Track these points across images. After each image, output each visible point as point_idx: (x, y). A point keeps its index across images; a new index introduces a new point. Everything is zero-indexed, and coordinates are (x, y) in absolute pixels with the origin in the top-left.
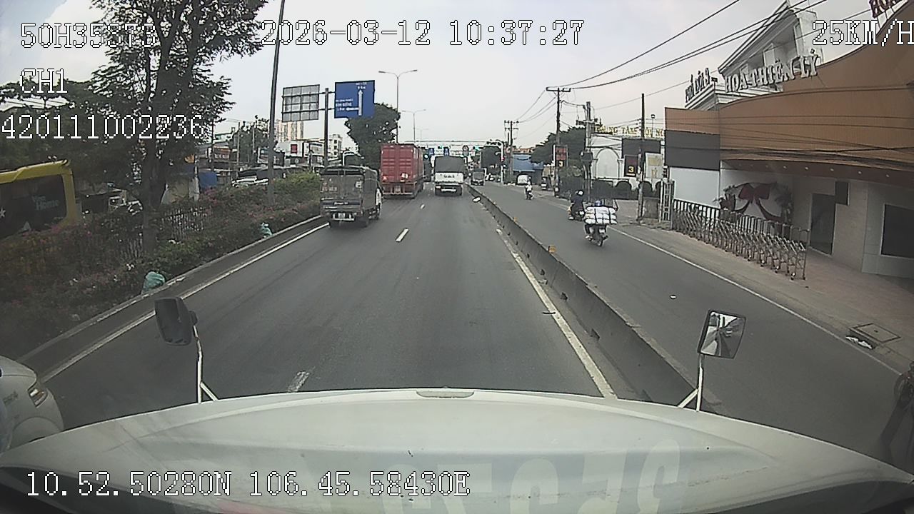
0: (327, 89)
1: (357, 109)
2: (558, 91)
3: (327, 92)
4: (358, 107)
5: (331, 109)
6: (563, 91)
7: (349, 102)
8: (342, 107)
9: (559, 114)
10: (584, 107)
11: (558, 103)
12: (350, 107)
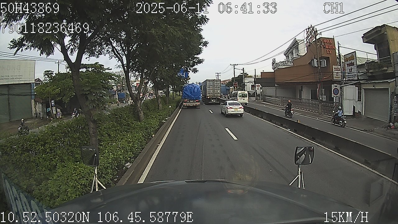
2: (234, 65)
6: (236, 65)
9: (234, 72)
10: (242, 70)
11: (234, 68)
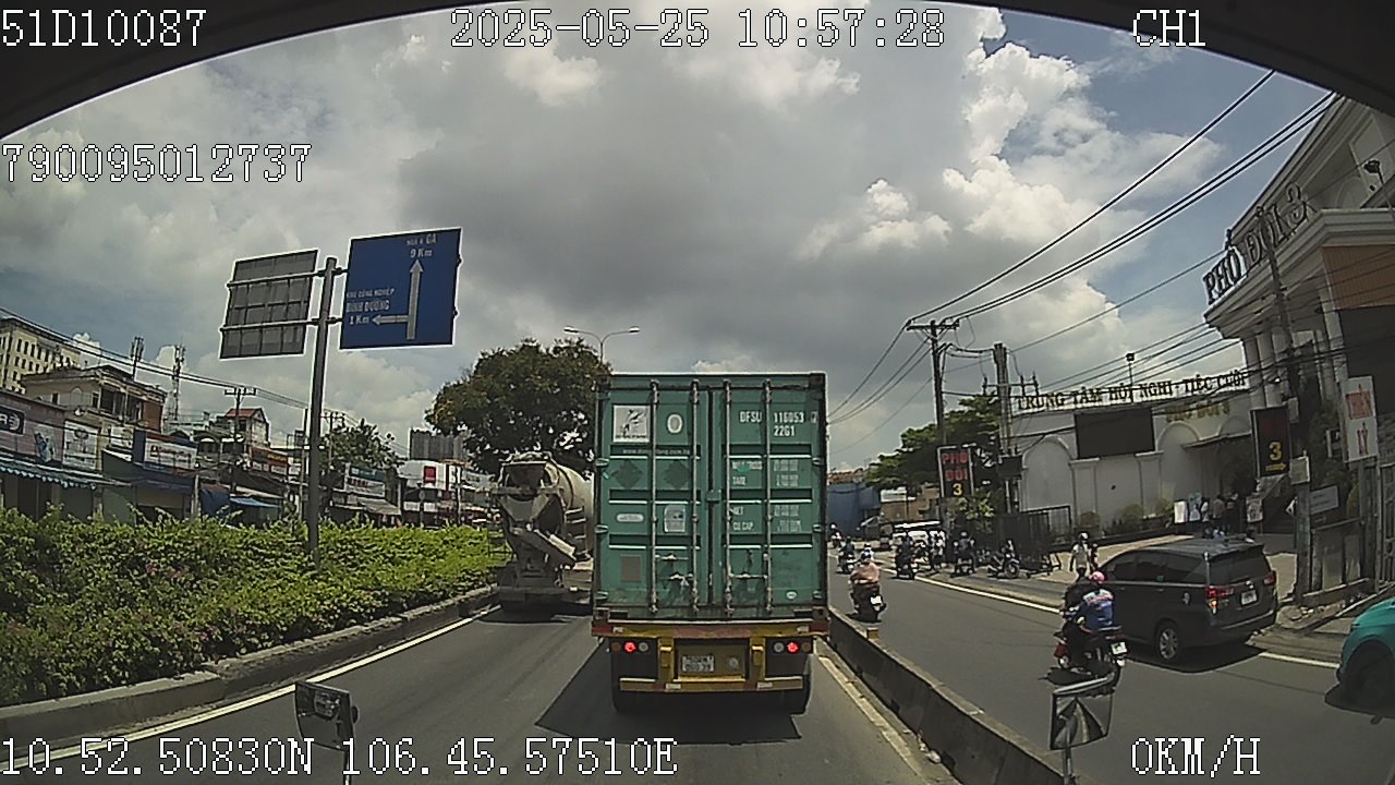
0: (331, 261)
1: (402, 318)
3: (331, 270)
4: (407, 314)
5: (334, 321)
6: (942, 326)
7: (383, 298)
8: (364, 314)
11: (935, 352)
12: (384, 313)
